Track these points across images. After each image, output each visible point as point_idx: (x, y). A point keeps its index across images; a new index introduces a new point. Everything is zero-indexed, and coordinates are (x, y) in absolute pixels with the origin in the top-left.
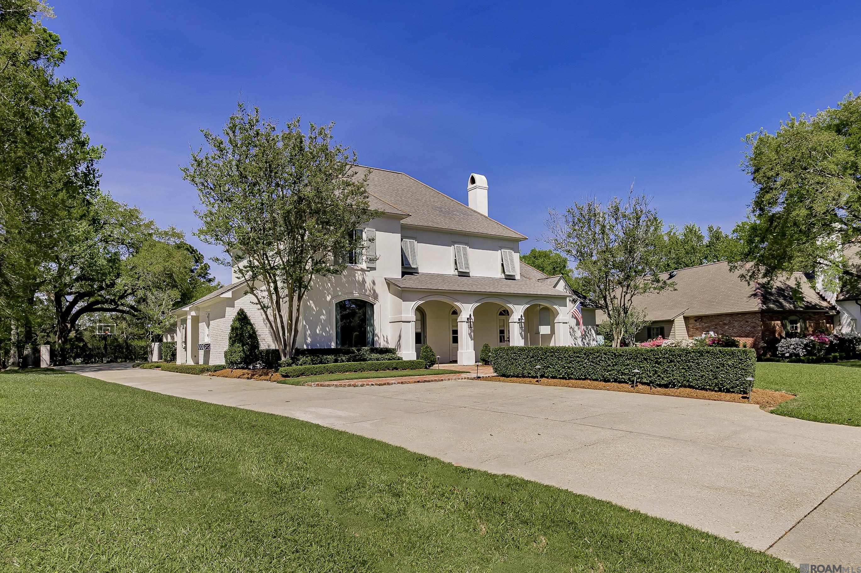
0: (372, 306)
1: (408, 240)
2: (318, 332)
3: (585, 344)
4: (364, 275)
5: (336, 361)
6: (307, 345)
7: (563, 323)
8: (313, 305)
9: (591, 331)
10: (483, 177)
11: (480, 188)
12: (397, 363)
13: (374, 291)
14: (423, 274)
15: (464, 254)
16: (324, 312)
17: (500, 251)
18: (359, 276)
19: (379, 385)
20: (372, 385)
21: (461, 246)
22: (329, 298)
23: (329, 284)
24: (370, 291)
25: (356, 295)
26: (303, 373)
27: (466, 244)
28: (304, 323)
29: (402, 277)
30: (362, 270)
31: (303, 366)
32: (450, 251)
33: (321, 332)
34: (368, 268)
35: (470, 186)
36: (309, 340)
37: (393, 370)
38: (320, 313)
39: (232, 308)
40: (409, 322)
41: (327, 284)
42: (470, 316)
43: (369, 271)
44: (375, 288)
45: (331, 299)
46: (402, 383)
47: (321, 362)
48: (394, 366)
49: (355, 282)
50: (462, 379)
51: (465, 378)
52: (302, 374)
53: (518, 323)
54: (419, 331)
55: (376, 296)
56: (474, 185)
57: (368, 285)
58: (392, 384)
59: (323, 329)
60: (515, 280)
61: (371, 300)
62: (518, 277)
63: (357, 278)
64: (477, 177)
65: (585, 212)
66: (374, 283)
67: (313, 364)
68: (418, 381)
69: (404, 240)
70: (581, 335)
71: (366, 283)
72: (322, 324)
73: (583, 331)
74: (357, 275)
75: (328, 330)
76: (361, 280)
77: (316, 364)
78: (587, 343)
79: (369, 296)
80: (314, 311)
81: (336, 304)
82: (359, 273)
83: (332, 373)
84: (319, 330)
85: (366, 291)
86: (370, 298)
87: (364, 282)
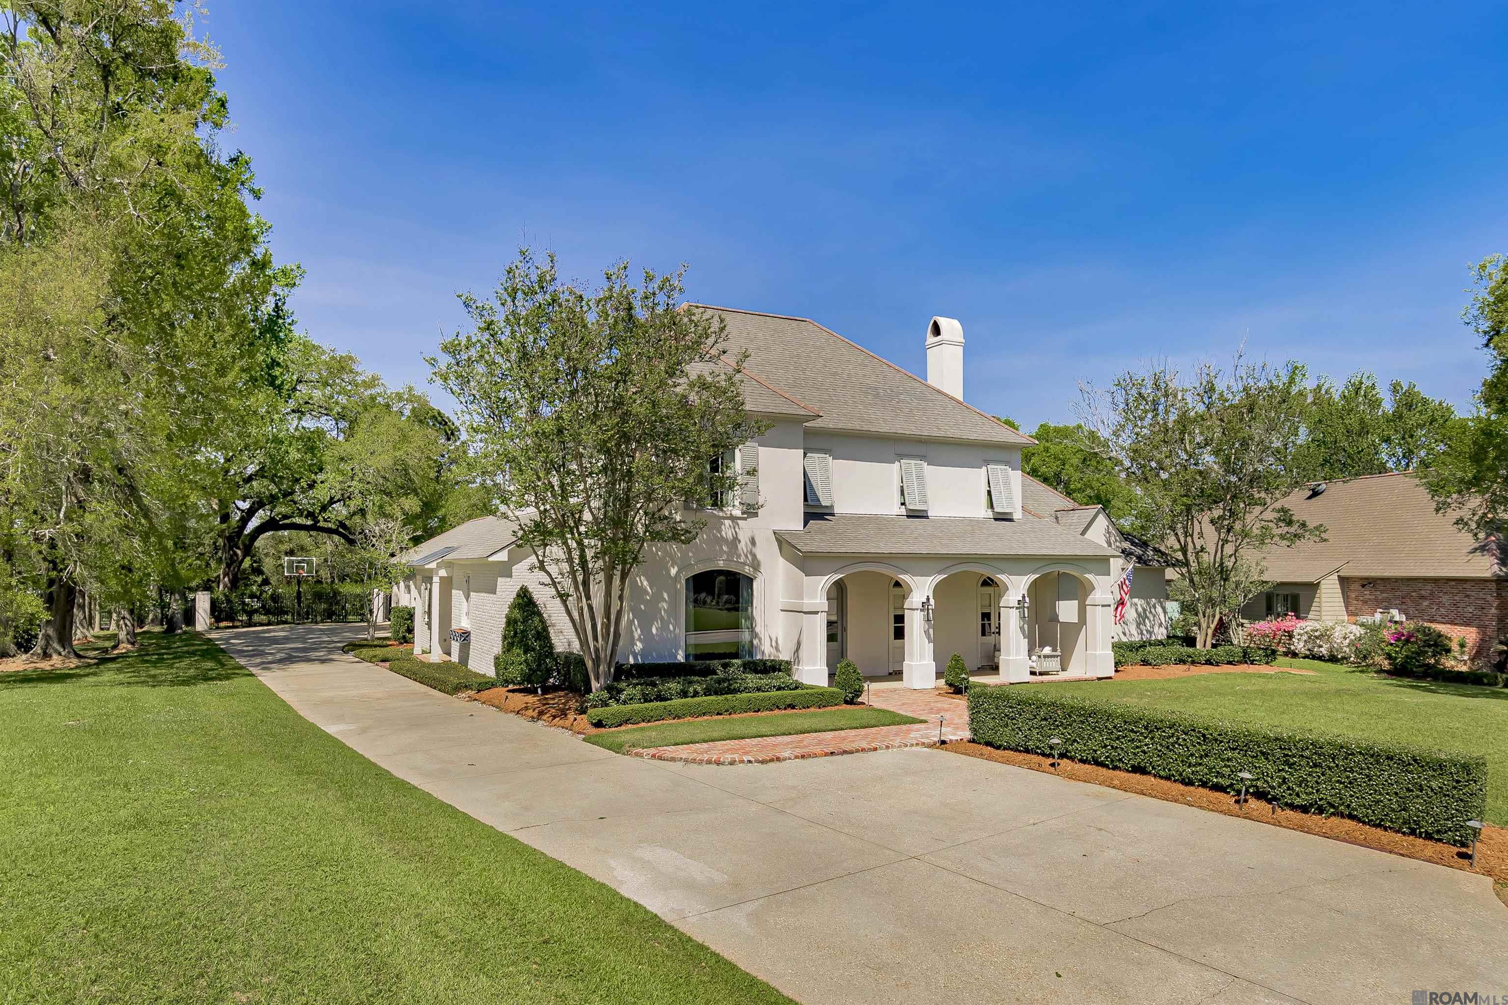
0: (750, 581)
1: (816, 455)
2: (654, 631)
3: (1145, 632)
4: (737, 527)
5: (684, 694)
6: (635, 658)
7: (1103, 606)
8: (645, 583)
9: (1155, 607)
10: (956, 323)
11: (951, 343)
12: (794, 697)
13: (754, 556)
14: (844, 517)
15: (918, 477)
16: (665, 596)
17: (984, 468)
18: (726, 530)
19: (763, 762)
20: (750, 762)
21: (913, 462)
22: (673, 571)
24: (746, 556)
25: (721, 565)
26: (628, 720)
27: (922, 458)
28: (631, 615)
29: (804, 527)
30: (733, 518)
31: (629, 707)
32: (894, 470)
33: (659, 631)
34: (743, 513)
35: (931, 339)
36: (639, 646)
37: (785, 709)
38: (658, 598)
39: (508, 579)
40: (816, 613)
42: (928, 599)
43: (745, 519)
44: (756, 551)
45: (677, 572)
46: (803, 757)
47: (660, 698)
48: (788, 702)
49: (719, 540)
50: (912, 745)
51: (917, 745)
52: (626, 722)
53: (1017, 608)
54: (834, 618)
55: (756, 565)
56: (939, 338)
57: (743, 546)
58: (785, 759)
59: (664, 628)
60: (1011, 520)
61: (747, 570)
62: (1017, 515)
63: (724, 534)
64: (943, 322)
65: (1147, 391)
66: (753, 542)
67: (646, 701)
68: (832, 753)
69: (808, 455)
70: (1135, 615)
71: (740, 541)
72: (662, 618)
73: (1140, 609)
74: (723, 527)
75: (671, 627)
76: (730, 536)
77: (651, 701)
78: (1147, 631)
79: (744, 564)
80: (648, 593)
81: (687, 580)
82: (727, 522)
83: (679, 718)
84: (657, 629)
85: (739, 556)
86: (747, 567)
87: (736, 539)
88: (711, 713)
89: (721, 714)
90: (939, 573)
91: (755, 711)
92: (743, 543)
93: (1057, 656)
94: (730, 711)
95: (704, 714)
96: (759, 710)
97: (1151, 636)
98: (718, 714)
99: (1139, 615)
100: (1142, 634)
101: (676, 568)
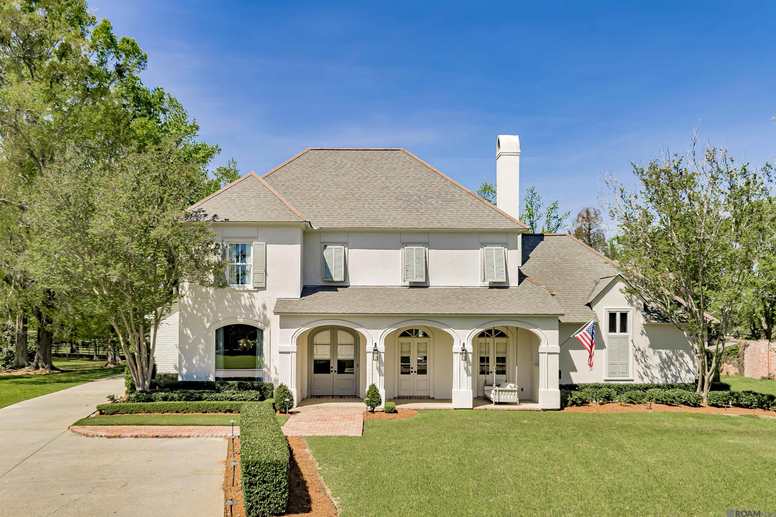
0: (262, 331)
1: (334, 247)
2: (194, 362)
3: (670, 376)
4: (253, 299)
5: (165, 399)
6: (182, 377)
7: (548, 353)
8: (189, 333)
10: (517, 139)
11: (509, 153)
13: (265, 316)
14: (353, 287)
15: (418, 259)
16: (202, 341)
17: (482, 249)
18: (245, 300)
20: (101, 436)
21: (416, 248)
22: (208, 325)
23: (209, 310)
24: (259, 317)
25: (241, 321)
26: (118, 411)
27: (426, 244)
28: (180, 353)
29: (302, 296)
30: (248, 291)
32: (399, 254)
33: (198, 362)
34: (255, 288)
36: (184, 371)
38: (196, 342)
40: (288, 353)
41: (207, 311)
43: (257, 292)
44: (265, 312)
45: (210, 326)
47: (149, 400)
49: (239, 306)
50: (217, 437)
51: (221, 437)
53: (461, 353)
55: (267, 323)
57: (258, 309)
59: (202, 360)
60: (506, 287)
61: (259, 325)
62: (513, 283)
63: (243, 302)
64: (506, 139)
66: (264, 307)
69: (328, 247)
70: (659, 361)
71: (255, 308)
72: (200, 354)
73: (664, 356)
74: (242, 298)
75: (206, 360)
76: (248, 304)
77: (140, 401)
78: (673, 375)
79: (258, 321)
80: (190, 339)
81: (217, 331)
82: (246, 295)
83: (151, 413)
84: (196, 361)
85: (255, 316)
86: (260, 323)
87: (252, 306)
88: (171, 411)
89: (179, 412)
90: (390, 327)
91: (203, 412)
92: (257, 308)
93: (515, 391)
94: (186, 410)
95: (168, 412)
96: (206, 412)
97: (676, 380)
98: (177, 412)
99: (663, 361)
100: (666, 376)
101: (209, 324)
